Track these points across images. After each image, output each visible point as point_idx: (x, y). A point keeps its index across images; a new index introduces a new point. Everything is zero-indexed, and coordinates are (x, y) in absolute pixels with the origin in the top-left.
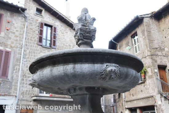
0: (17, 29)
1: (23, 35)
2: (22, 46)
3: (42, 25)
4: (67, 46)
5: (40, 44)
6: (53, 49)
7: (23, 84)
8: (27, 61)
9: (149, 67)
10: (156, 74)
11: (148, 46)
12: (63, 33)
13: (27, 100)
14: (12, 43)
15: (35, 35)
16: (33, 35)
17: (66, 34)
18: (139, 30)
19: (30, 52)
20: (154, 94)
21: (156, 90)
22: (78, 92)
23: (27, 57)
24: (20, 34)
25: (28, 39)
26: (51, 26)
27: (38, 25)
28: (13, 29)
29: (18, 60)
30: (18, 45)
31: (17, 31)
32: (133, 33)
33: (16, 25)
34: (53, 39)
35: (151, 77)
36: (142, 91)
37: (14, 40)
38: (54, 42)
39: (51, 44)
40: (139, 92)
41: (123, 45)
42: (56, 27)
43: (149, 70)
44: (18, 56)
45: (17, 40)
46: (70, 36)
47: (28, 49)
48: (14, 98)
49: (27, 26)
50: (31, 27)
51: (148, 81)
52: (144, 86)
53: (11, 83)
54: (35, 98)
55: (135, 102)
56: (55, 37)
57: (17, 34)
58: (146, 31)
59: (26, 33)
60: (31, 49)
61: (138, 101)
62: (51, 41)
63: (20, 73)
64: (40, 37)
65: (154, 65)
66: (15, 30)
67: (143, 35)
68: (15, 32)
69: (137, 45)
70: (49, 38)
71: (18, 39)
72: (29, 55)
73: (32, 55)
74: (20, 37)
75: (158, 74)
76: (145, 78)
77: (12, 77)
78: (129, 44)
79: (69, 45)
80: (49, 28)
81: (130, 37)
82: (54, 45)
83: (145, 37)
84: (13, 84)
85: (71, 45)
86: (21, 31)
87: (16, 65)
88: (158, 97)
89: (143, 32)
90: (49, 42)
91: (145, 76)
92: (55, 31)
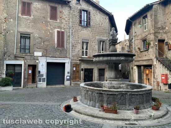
0: (66, 16)
1: (70, 19)
2: (70, 27)
3: (81, 11)
4: (97, 25)
5: (81, 25)
6: (88, 28)
7: (73, 51)
8: (73, 37)
9: (152, 41)
10: (156, 46)
11: (153, 26)
12: (94, 15)
13: (75, 60)
14: (64, 26)
15: (77, 19)
16: (76, 19)
17: (96, 16)
18: (149, 14)
19: (75, 31)
20: (153, 58)
21: (154, 56)
22: (111, 64)
23: (73, 34)
24: (68, 19)
25: (73, 22)
26: (87, 11)
27: (78, 11)
28: (64, 16)
29: (69, 37)
30: (68, 26)
31: (66, 17)
32: (145, 15)
33: (65, 13)
34: (88, 21)
35: (152, 47)
36: (146, 55)
37: (65, 24)
38: (89, 22)
39: (87, 24)
40: (144, 56)
41: (136, 23)
42: (90, 11)
43: (152, 43)
44: (68, 34)
45: (67, 24)
46: (99, 17)
47: (73, 29)
48: (69, 59)
49: (72, 13)
50: (74, 13)
51: (150, 50)
52: (147, 53)
53: (66, 50)
54: (80, 59)
55: (141, 62)
56: (89, 19)
57: (66, 19)
58: (153, 16)
59: (72, 18)
60: (75, 29)
61: (143, 62)
62: (87, 22)
63: (71, 45)
64: (80, 20)
65: (155, 40)
66: (65, 17)
67: (151, 18)
68: (65, 18)
69: (146, 24)
70: (86, 20)
71: (67, 22)
72: (75, 33)
73: (76, 33)
74: (68, 22)
75: (158, 46)
76: (148, 48)
77: (67, 47)
78: (141, 23)
79: (99, 24)
80: (85, 12)
81: (142, 18)
82: (89, 25)
83: (152, 20)
84: (68, 51)
85: (100, 23)
86: (68, 18)
87: (68, 40)
88: (155, 60)
89: (151, 16)
90: (85, 23)
91: (149, 46)
92: (89, 15)
